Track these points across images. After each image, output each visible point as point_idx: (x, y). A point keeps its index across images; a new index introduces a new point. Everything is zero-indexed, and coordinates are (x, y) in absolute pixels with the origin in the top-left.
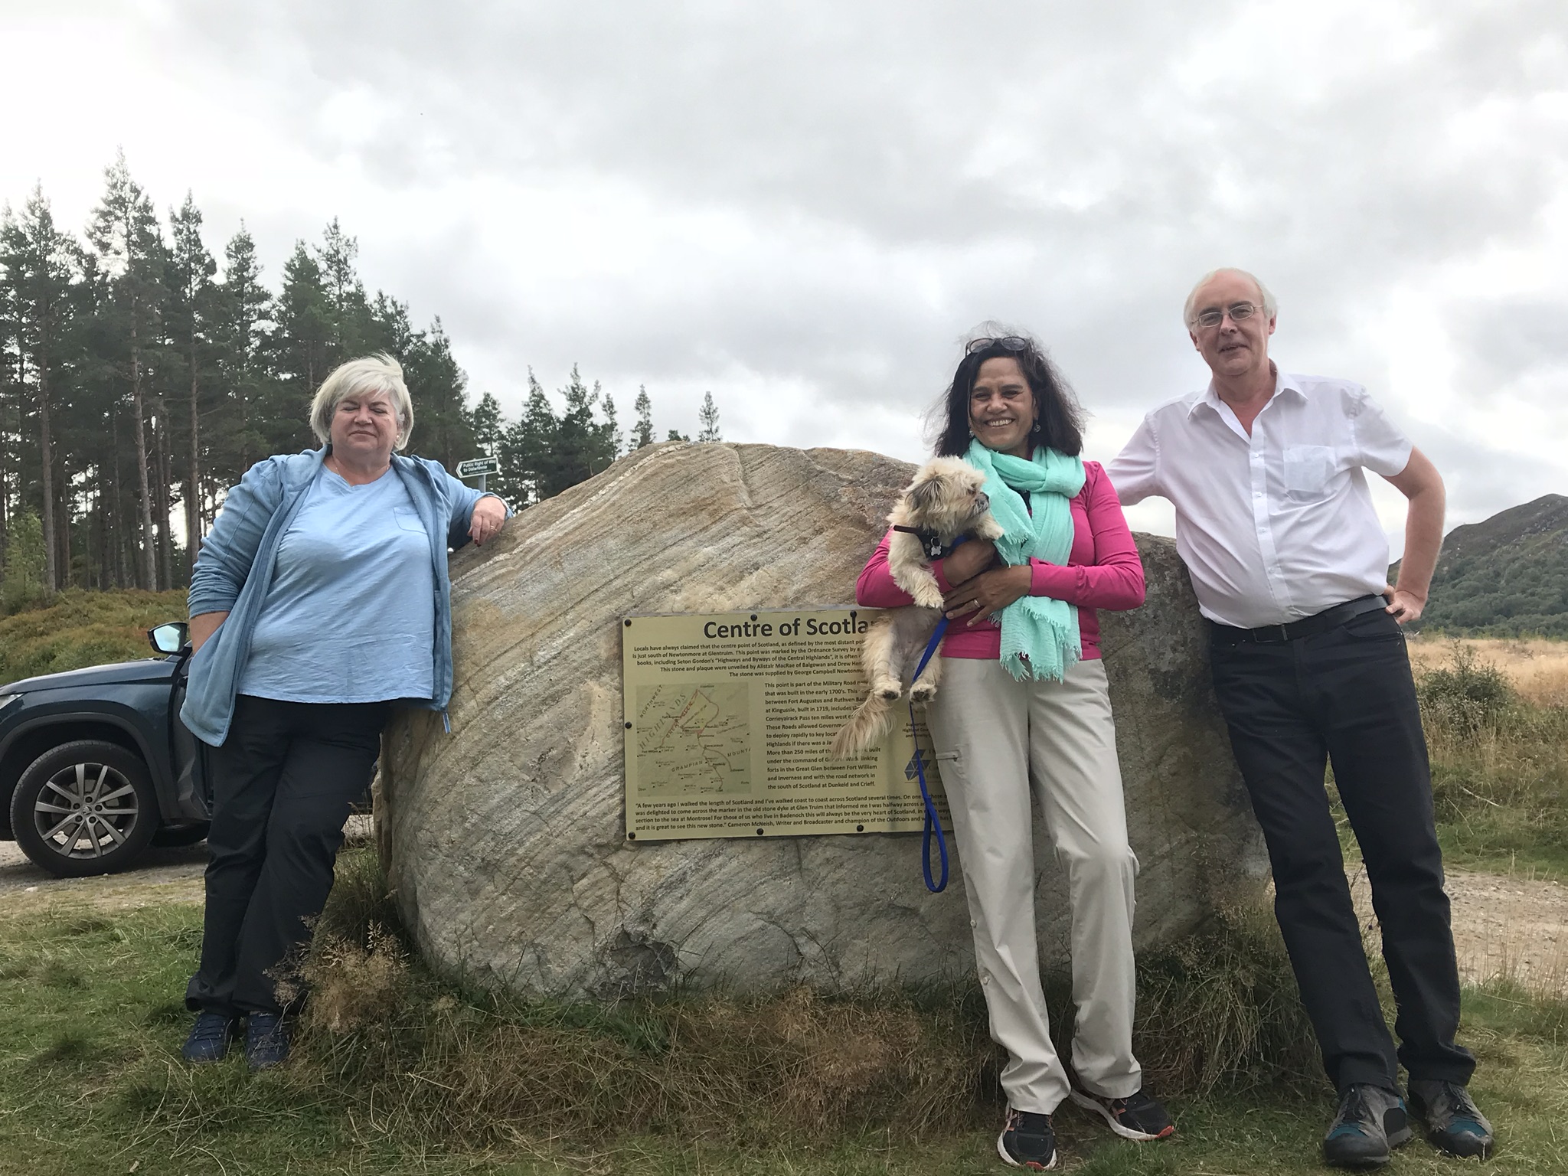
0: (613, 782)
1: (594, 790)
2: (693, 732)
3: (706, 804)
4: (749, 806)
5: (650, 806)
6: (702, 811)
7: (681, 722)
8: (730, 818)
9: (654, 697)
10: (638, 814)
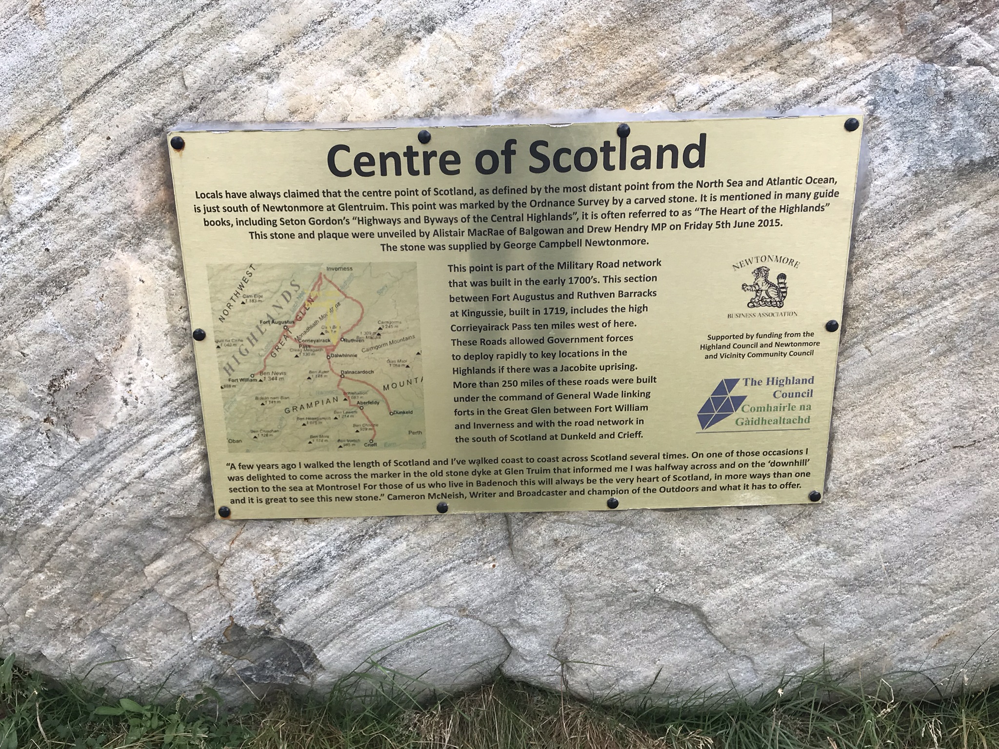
0: (185, 427)
1: (153, 440)
2: (320, 349)
3: (348, 465)
4: (422, 469)
5: (251, 467)
6: (341, 476)
7: (296, 330)
8: (391, 487)
9: (241, 287)
10: (231, 479)
